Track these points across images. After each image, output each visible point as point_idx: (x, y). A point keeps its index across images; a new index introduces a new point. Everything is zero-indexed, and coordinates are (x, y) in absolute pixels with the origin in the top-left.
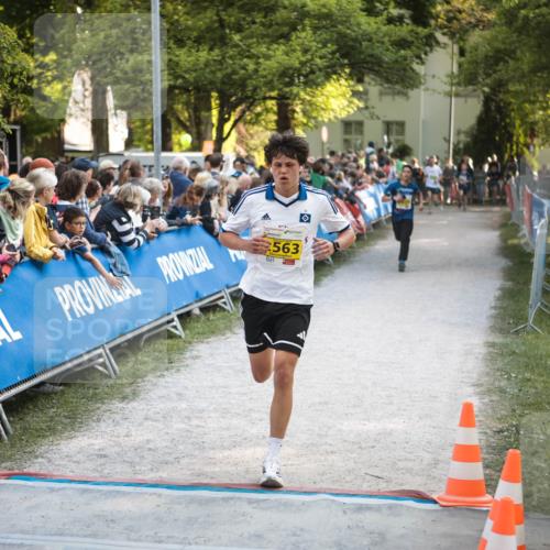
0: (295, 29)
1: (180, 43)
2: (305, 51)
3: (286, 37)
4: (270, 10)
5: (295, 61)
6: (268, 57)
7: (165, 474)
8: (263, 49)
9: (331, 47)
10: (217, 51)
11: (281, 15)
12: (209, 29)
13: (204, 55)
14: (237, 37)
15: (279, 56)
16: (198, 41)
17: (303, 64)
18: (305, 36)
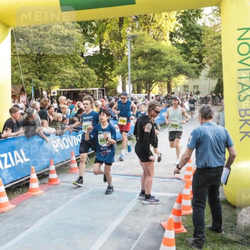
0: (166, 65)
1: (139, 69)
2: (169, 70)
3: (164, 67)
4: (161, 60)
5: (166, 73)
6: (159, 72)
7: (121, 172)
8: (159, 70)
9: (175, 69)
10: (148, 71)
11: (163, 62)
12: (146, 66)
13: (145, 72)
14: (152, 67)
15: (163, 72)
16: (144, 68)
17: (168, 73)
18: (169, 67)
